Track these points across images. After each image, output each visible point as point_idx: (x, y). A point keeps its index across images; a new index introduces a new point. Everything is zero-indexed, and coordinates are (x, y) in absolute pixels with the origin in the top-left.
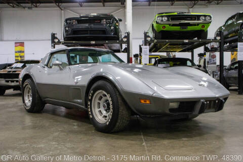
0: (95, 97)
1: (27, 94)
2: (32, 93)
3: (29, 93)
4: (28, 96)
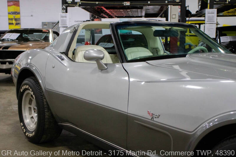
1: (28, 106)
2: (38, 105)
3: (30, 103)
4: (30, 108)
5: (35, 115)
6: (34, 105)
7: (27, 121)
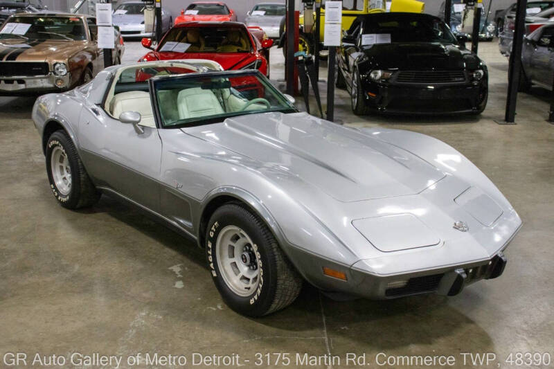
0: (224, 235)
1: (59, 164)
2: (71, 164)
3: (61, 161)
4: (61, 167)
5: (68, 176)
6: (66, 163)
7: (59, 183)
